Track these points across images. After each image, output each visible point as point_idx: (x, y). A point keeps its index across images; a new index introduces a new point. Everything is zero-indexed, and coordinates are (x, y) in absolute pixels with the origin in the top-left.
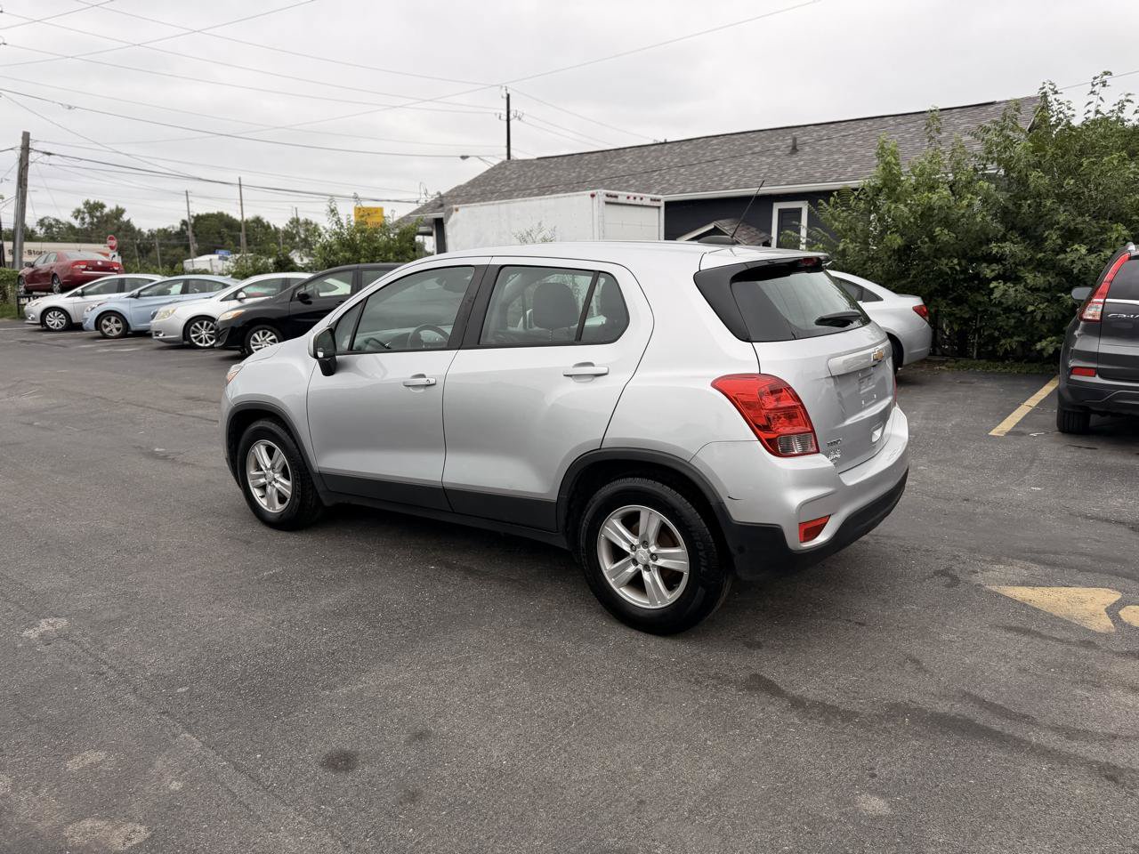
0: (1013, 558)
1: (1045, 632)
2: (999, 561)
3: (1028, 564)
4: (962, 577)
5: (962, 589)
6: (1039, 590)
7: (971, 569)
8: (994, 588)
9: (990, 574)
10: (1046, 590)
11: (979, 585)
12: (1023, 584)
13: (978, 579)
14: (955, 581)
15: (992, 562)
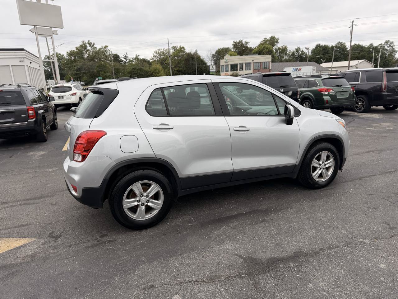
0: (24, 262)
1: (13, 229)
2: (32, 256)
3: (16, 262)
4: (48, 239)
5: (47, 233)
6: (13, 248)
7: (45, 245)
8: (33, 239)
9: (36, 246)
10: (10, 248)
11: (40, 238)
12: (19, 248)
13: (42, 241)
14: (51, 236)
15: (35, 254)
